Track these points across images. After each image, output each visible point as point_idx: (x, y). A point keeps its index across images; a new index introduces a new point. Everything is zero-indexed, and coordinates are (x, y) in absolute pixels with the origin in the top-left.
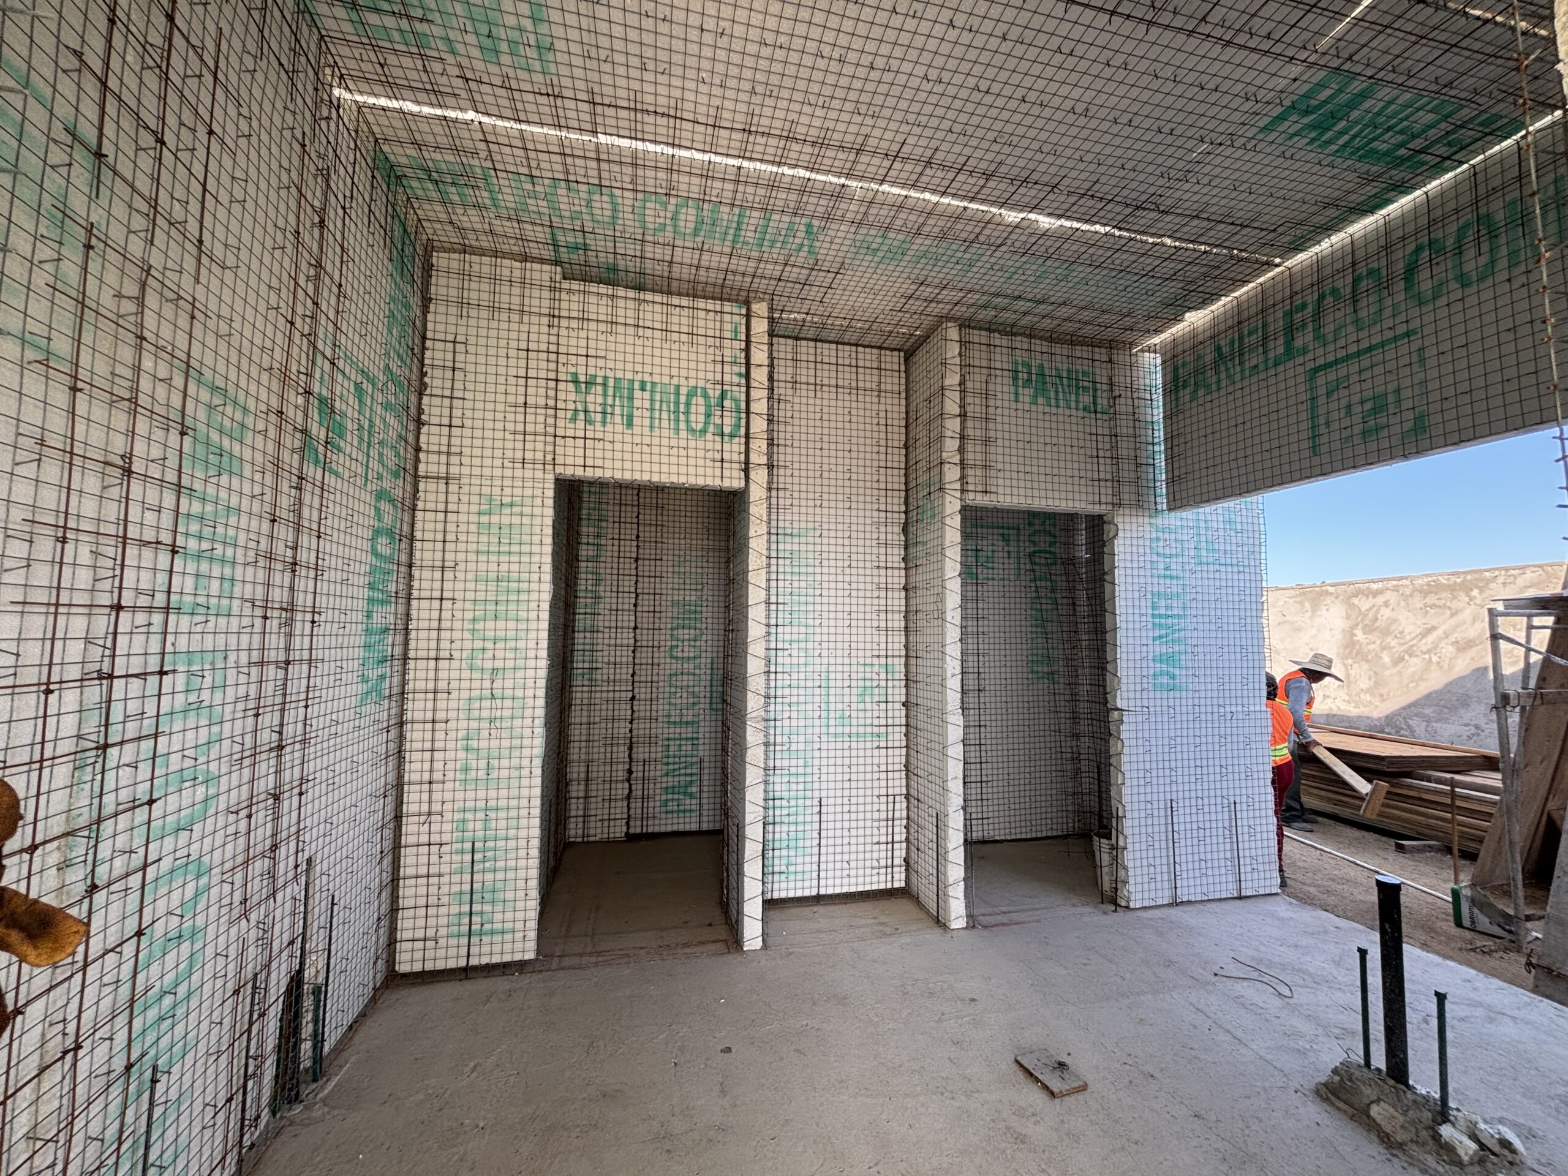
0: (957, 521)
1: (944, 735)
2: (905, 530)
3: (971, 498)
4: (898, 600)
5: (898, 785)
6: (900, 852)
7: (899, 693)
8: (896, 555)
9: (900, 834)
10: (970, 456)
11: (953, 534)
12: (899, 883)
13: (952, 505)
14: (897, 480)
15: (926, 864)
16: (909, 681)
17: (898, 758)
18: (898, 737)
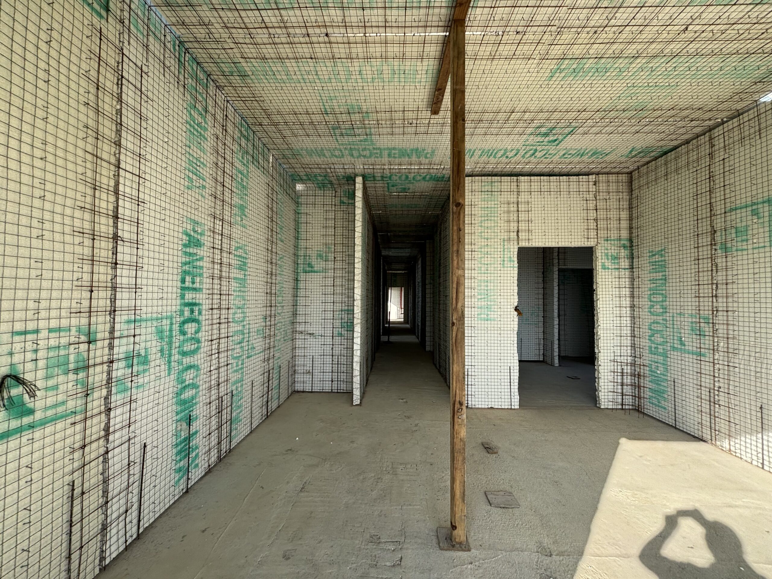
0: (557, 273)
1: (553, 323)
2: (543, 273)
3: (560, 267)
4: (541, 291)
5: (541, 336)
6: (542, 352)
7: (541, 314)
8: (541, 280)
9: (542, 348)
10: (560, 257)
11: (556, 276)
12: (541, 359)
13: (556, 269)
14: (541, 261)
15: (549, 354)
16: (544, 311)
17: (541, 330)
18: (541, 324)
